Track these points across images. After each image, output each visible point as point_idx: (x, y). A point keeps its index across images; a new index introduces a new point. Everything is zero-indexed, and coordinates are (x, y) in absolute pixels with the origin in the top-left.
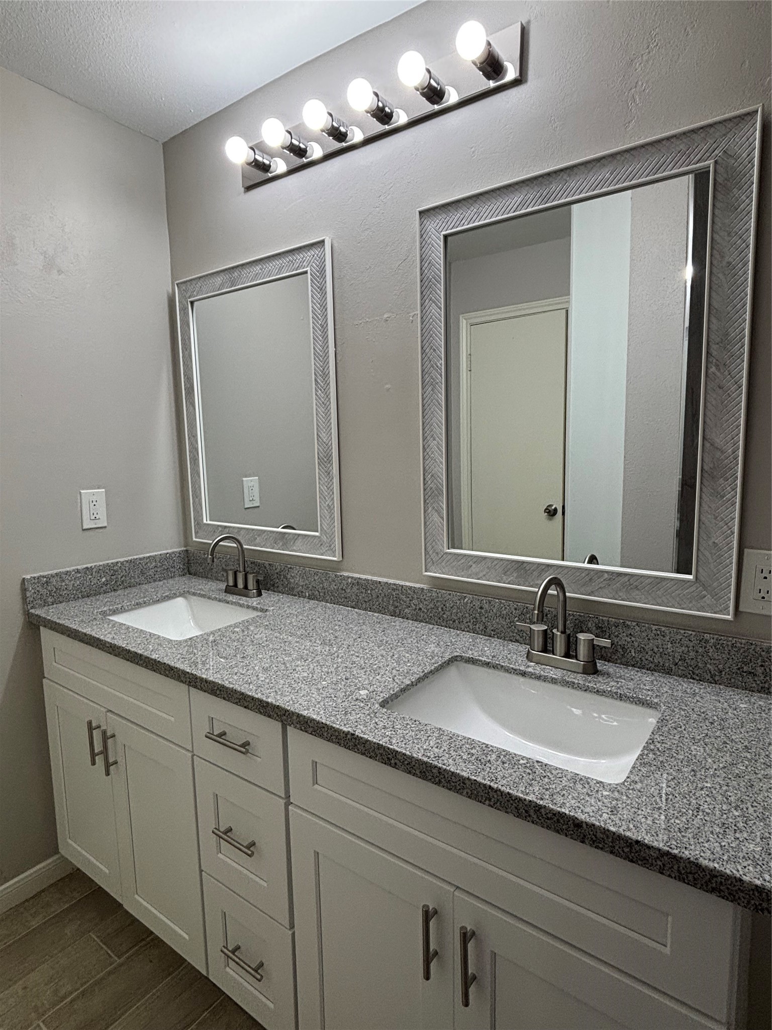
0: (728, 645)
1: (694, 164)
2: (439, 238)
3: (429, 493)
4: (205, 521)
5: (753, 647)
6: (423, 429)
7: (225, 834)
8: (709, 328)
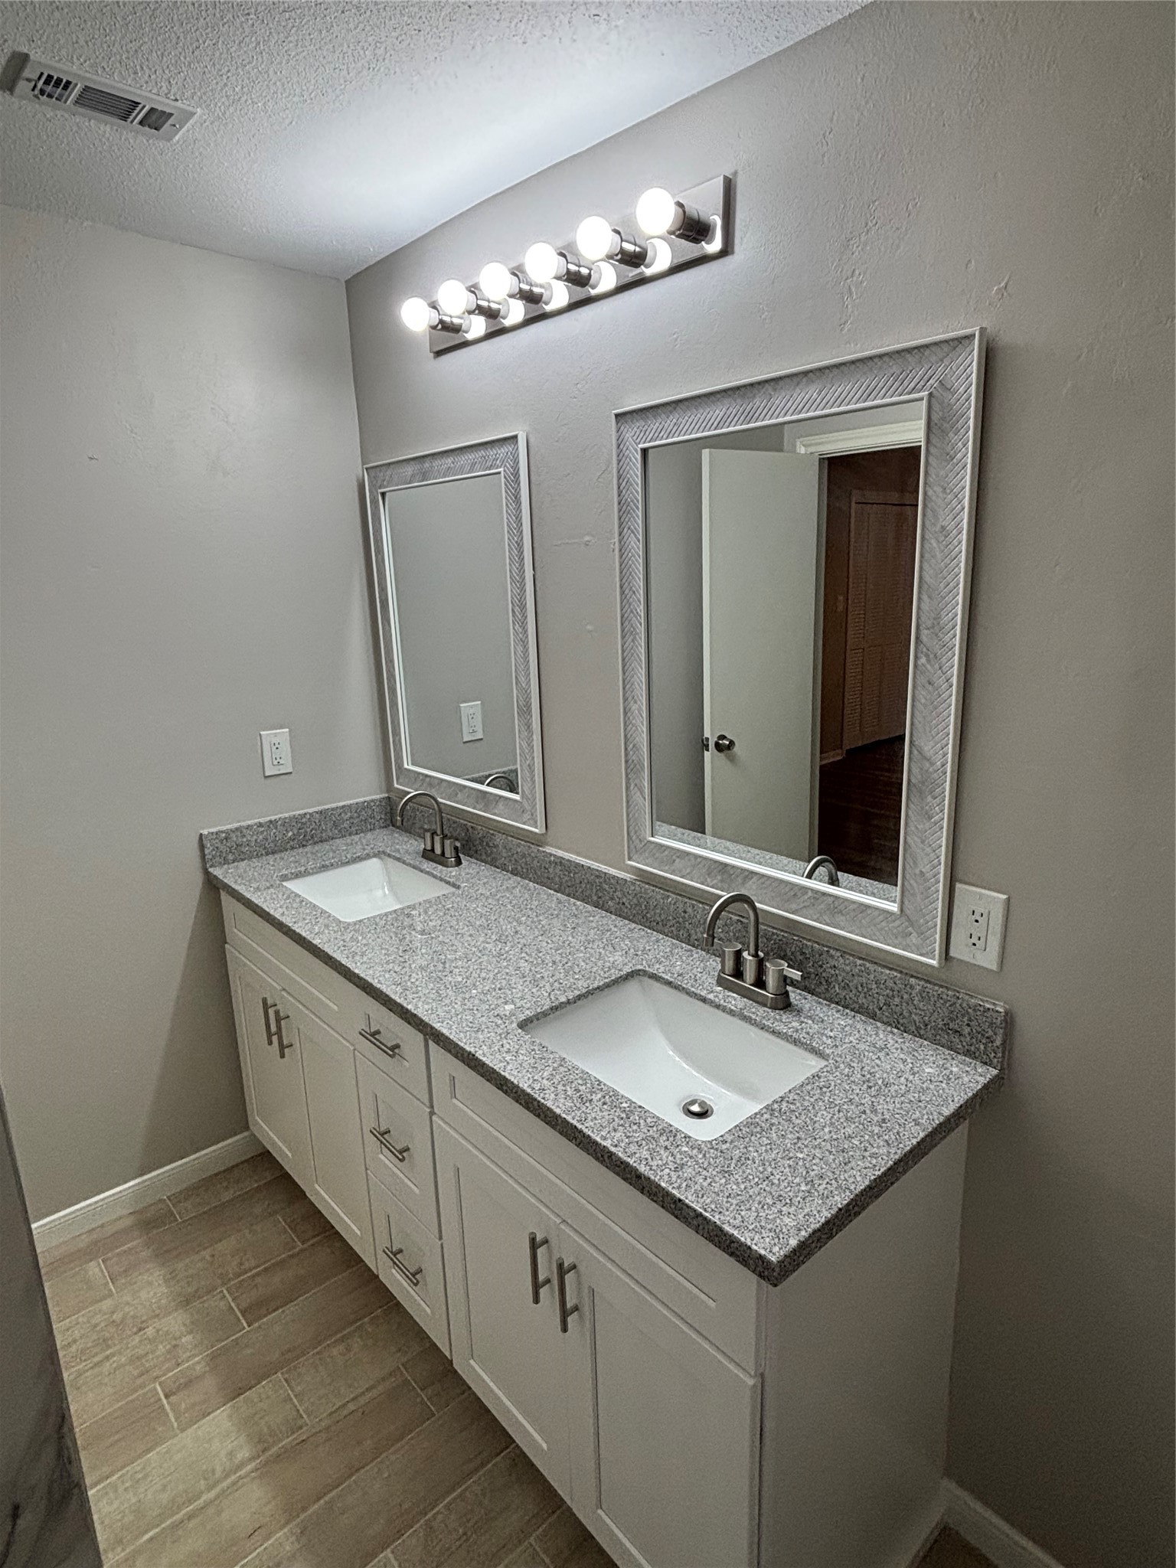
0: (934, 995)
1: (907, 394)
2: (636, 451)
3: (632, 767)
4: (406, 766)
5: (959, 1001)
6: (624, 688)
7: (382, 1135)
8: (919, 608)
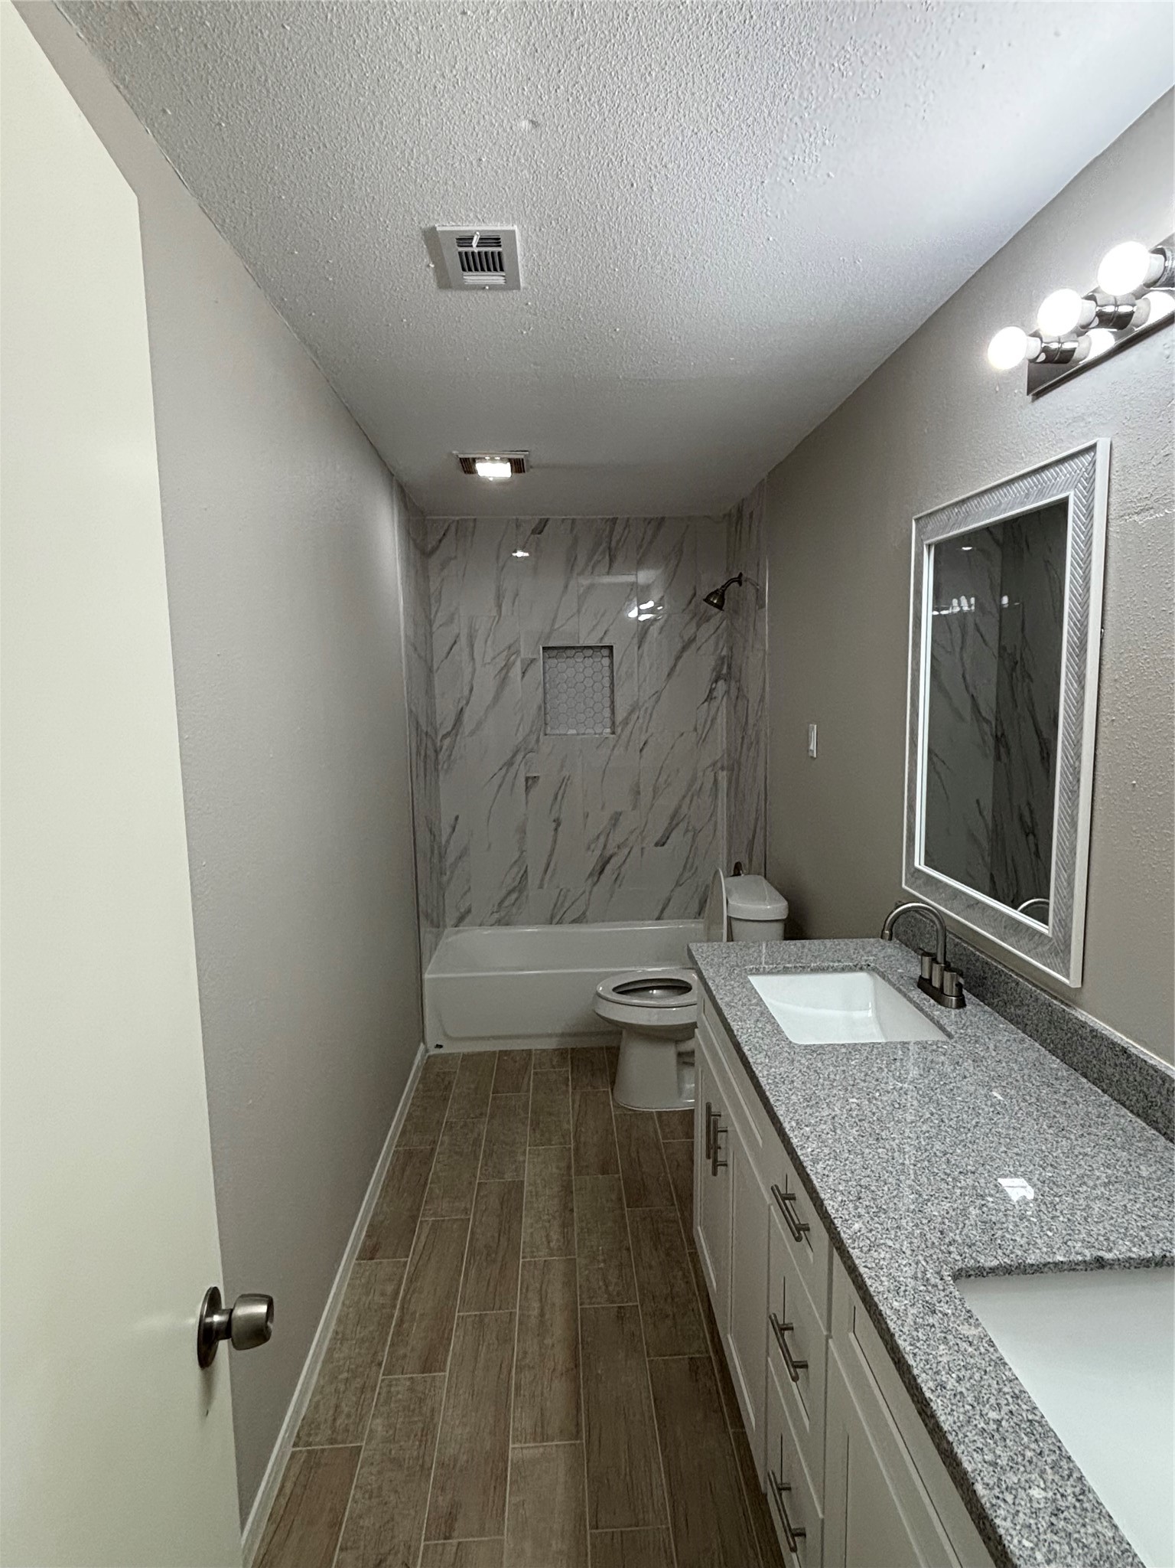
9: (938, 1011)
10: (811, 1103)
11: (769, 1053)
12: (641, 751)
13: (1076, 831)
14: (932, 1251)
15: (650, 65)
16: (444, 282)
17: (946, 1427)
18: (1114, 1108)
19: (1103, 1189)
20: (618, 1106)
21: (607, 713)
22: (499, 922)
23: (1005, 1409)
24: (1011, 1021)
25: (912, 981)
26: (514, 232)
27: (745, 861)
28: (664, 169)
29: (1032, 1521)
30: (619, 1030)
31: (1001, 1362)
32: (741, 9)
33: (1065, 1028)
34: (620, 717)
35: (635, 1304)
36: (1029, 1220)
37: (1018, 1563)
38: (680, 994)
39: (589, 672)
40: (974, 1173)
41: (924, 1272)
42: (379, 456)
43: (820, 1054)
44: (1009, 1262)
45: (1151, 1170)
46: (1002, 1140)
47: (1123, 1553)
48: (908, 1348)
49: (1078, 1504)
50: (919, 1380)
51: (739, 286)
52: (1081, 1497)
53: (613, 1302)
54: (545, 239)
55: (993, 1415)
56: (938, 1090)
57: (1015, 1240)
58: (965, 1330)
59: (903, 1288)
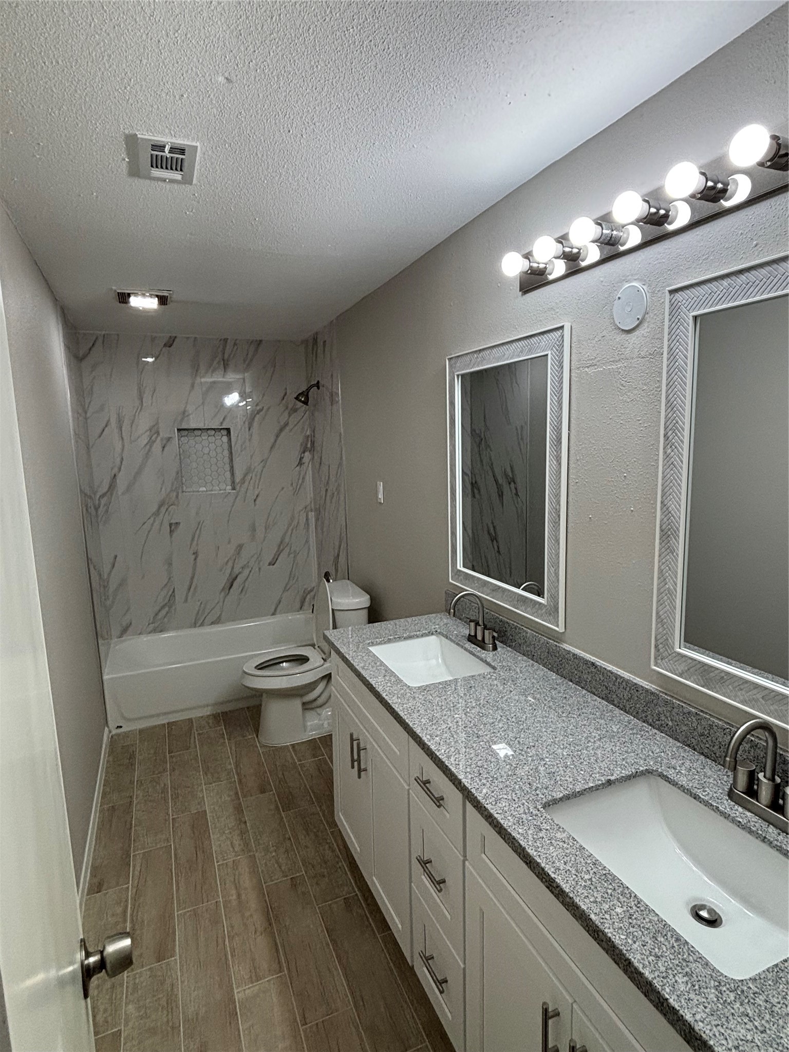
9: (483, 654)
10: (434, 722)
11: (399, 696)
12: (255, 500)
13: (559, 544)
14: (528, 796)
15: (318, 62)
16: (134, 171)
17: (567, 890)
18: (589, 697)
19: (599, 742)
20: (263, 746)
21: (228, 474)
22: (154, 631)
23: (592, 872)
24: (524, 655)
25: (463, 638)
26: (197, 147)
27: (332, 572)
28: (313, 126)
29: (622, 925)
30: (260, 694)
31: (582, 848)
32: (383, 42)
33: (558, 655)
34: (238, 477)
35: (301, 874)
36: (570, 767)
37: (622, 948)
38: (301, 664)
39: (212, 446)
40: (534, 746)
41: (529, 809)
42: (50, 288)
43: (428, 691)
44: (568, 793)
45: (618, 727)
46: (542, 725)
47: (664, 926)
48: (535, 854)
49: (638, 910)
50: (546, 869)
51: (344, 203)
52: (639, 905)
53: (287, 876)
54: (218, 155)
55: (587, 877)
56: (500, 702)
57: (567, 780)
58: (559, 835)
59: (521, 821)
